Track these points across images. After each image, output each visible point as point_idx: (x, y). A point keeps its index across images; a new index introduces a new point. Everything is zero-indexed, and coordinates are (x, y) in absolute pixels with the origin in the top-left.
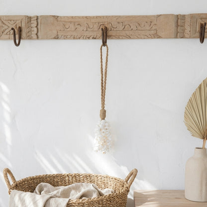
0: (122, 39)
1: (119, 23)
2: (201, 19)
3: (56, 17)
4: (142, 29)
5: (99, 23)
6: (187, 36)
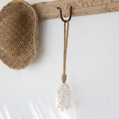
3: (44, 3)
4: (96, 4)
5: (67, 4)
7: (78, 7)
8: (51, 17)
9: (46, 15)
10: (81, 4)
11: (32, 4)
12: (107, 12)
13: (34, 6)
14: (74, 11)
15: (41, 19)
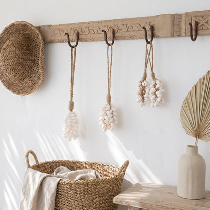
0: (127, 39)
1: (123, 25)
2: (196, 17)
3: (50, 26)
5: (74, 29)
6: (183, 34)
8: (57, 41)
9: (52, 39)
10: (88, 30)
11: (37, 25)
13: (39, 28)
14: (80, 37)
15: (47, 42)
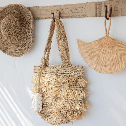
1: (66, 9)
3: (38, 7)
4: (78, 12)
5: (57, 9)
6: (102, 15)
7: (65, 13)
8: (43, 18)
9: (39, 16)
10: (67, 11)
11: (28, 6)
12: (85, 17)
14: (62, 15)
15: (36, 19)
